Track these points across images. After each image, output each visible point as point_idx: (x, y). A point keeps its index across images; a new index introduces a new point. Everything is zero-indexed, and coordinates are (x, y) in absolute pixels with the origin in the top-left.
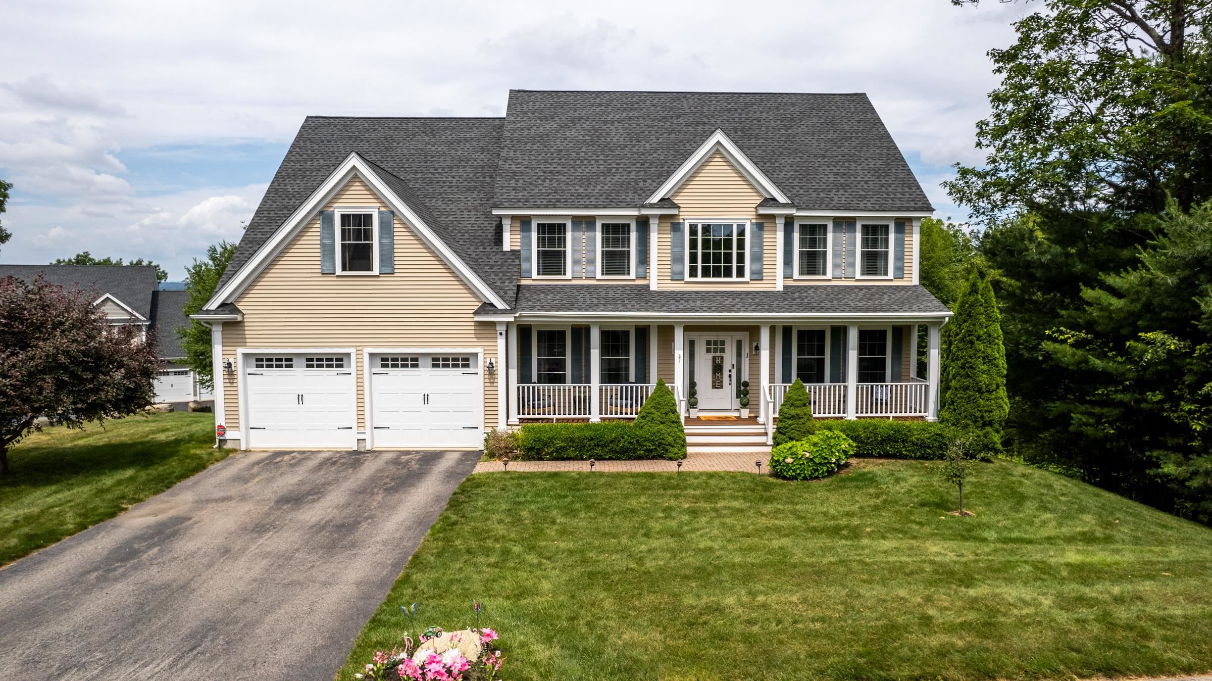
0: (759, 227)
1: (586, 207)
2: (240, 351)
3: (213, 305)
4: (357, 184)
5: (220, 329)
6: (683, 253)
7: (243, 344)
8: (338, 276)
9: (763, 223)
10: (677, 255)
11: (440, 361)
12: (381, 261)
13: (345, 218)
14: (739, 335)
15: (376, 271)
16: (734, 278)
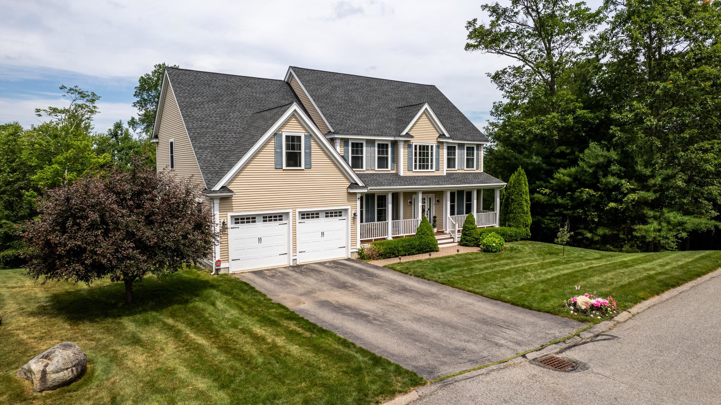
0: (438, 147)
1: (371, 135)
2: (230, 214)
3: (217, 187)
4: (294, 119)
5: (218, 202)
6: (412, 158)
7: (231, 210)
8: (284, 170)
9: (440, 144)
10: (410, 159)
11: (329, 214)
12: (305, 161)
13: (287, 137)
14: (430, 196)
15: (303, 167)
16: (430, 170)
